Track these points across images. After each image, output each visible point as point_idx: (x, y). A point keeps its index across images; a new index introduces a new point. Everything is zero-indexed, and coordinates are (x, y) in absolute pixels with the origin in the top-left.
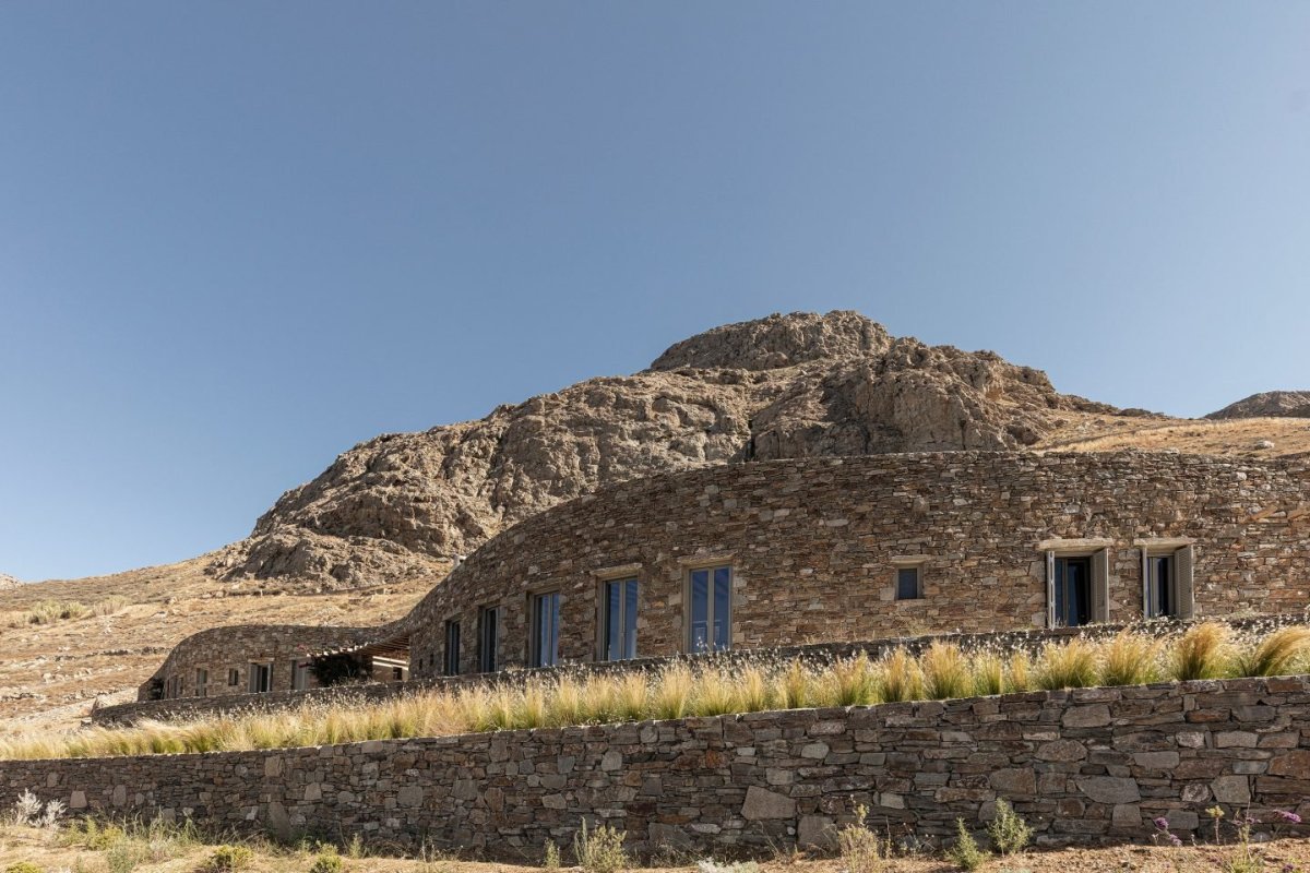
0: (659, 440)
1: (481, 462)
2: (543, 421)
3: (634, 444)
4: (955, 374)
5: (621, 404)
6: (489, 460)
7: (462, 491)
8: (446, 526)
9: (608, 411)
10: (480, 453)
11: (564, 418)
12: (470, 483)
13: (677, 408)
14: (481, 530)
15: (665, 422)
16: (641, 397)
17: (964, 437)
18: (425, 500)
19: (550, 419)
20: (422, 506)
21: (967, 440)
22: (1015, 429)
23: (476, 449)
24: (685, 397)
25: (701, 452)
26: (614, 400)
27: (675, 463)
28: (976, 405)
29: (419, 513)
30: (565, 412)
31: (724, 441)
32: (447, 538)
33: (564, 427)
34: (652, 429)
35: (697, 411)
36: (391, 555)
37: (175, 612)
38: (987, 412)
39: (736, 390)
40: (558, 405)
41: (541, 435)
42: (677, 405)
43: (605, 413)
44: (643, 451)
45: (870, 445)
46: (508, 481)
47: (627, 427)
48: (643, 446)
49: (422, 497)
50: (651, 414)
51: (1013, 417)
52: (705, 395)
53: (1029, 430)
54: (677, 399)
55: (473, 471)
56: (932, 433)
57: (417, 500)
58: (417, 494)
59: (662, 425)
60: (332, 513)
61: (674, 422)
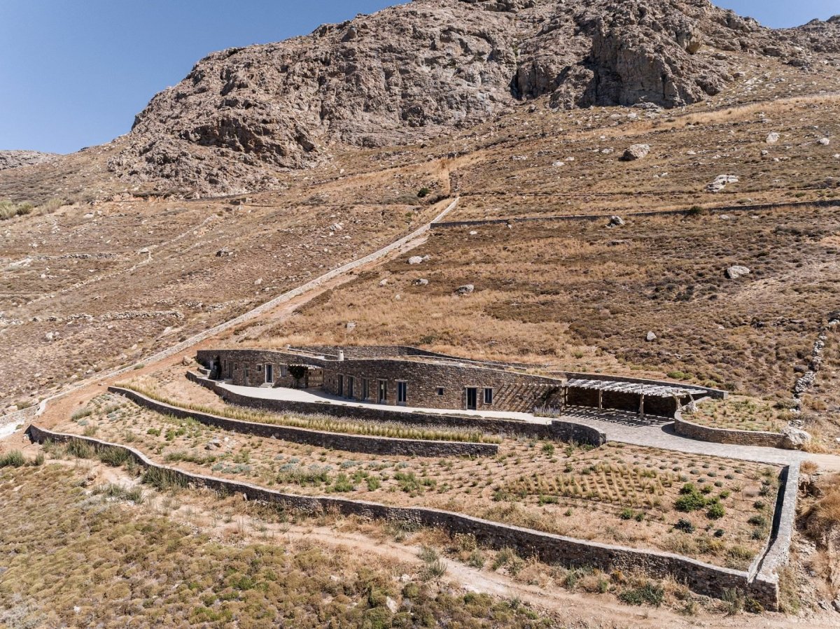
0: (445, 67)
1: (309, 81)
2: (356, 48)
3: (425, 69)
4: (664, 31)
5: (418, 36)
6: (316, 79)
7: (297, 106)
8: (287, 143)
9: (406, 41)
10: (309, 73)
11: (373, 46)
12: (302, 99)
13: (460, 39)
14: (313, 145)
15: (450, 51)
16: (432, 29)
17: (664, 89)
18: (271, 122)
19: (361, 47)
20: (269, 126)
21: (666, 89)
22: (702, 83)
23: (305, 70)
24: (466, 30)
25: (479, 78)
26: (411, 32)
27: (457, 88)
28: (675, 62)
29: (266, 132)
30: (373, 40)
31: (495, 70)
32: (288, 152)
33: (373, 54)
34: (439, 57)
35: (475, 42)
36: (248, 167)
37: (100, 212)
38: (682, 68)
39: (507, 17)
40: (367, 33)
41: (355, 60)
42: (459, 36)
43: (405, 43)
44: (433, 75)
45: (599, 86)
46: (330, 98)
47: (421, 55)
48: (433, 71)
49: (268, 120)
50: (439, 44)
51: (702, 70)
52: (482, 28)
53: (711, 84)
54: (458, 31)
55: (303, 88)
56: (642, 83)
57: (264, 122)
58: (265, 117)
59: (448, 54)
60: (201, 128)
61: (456, 51)
